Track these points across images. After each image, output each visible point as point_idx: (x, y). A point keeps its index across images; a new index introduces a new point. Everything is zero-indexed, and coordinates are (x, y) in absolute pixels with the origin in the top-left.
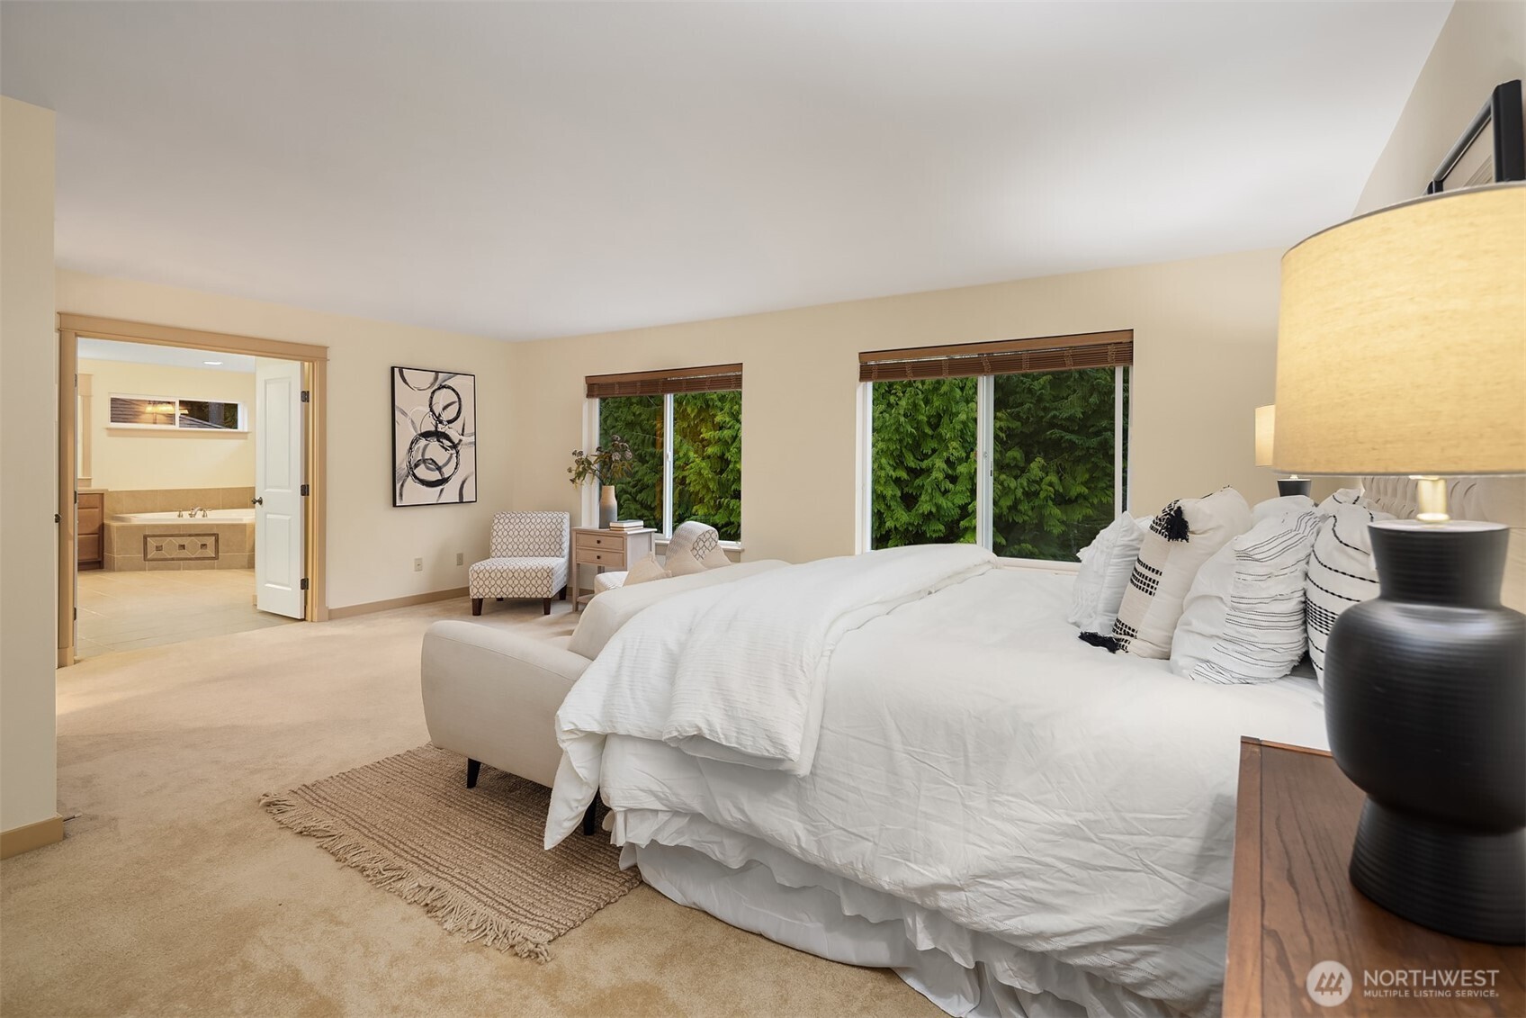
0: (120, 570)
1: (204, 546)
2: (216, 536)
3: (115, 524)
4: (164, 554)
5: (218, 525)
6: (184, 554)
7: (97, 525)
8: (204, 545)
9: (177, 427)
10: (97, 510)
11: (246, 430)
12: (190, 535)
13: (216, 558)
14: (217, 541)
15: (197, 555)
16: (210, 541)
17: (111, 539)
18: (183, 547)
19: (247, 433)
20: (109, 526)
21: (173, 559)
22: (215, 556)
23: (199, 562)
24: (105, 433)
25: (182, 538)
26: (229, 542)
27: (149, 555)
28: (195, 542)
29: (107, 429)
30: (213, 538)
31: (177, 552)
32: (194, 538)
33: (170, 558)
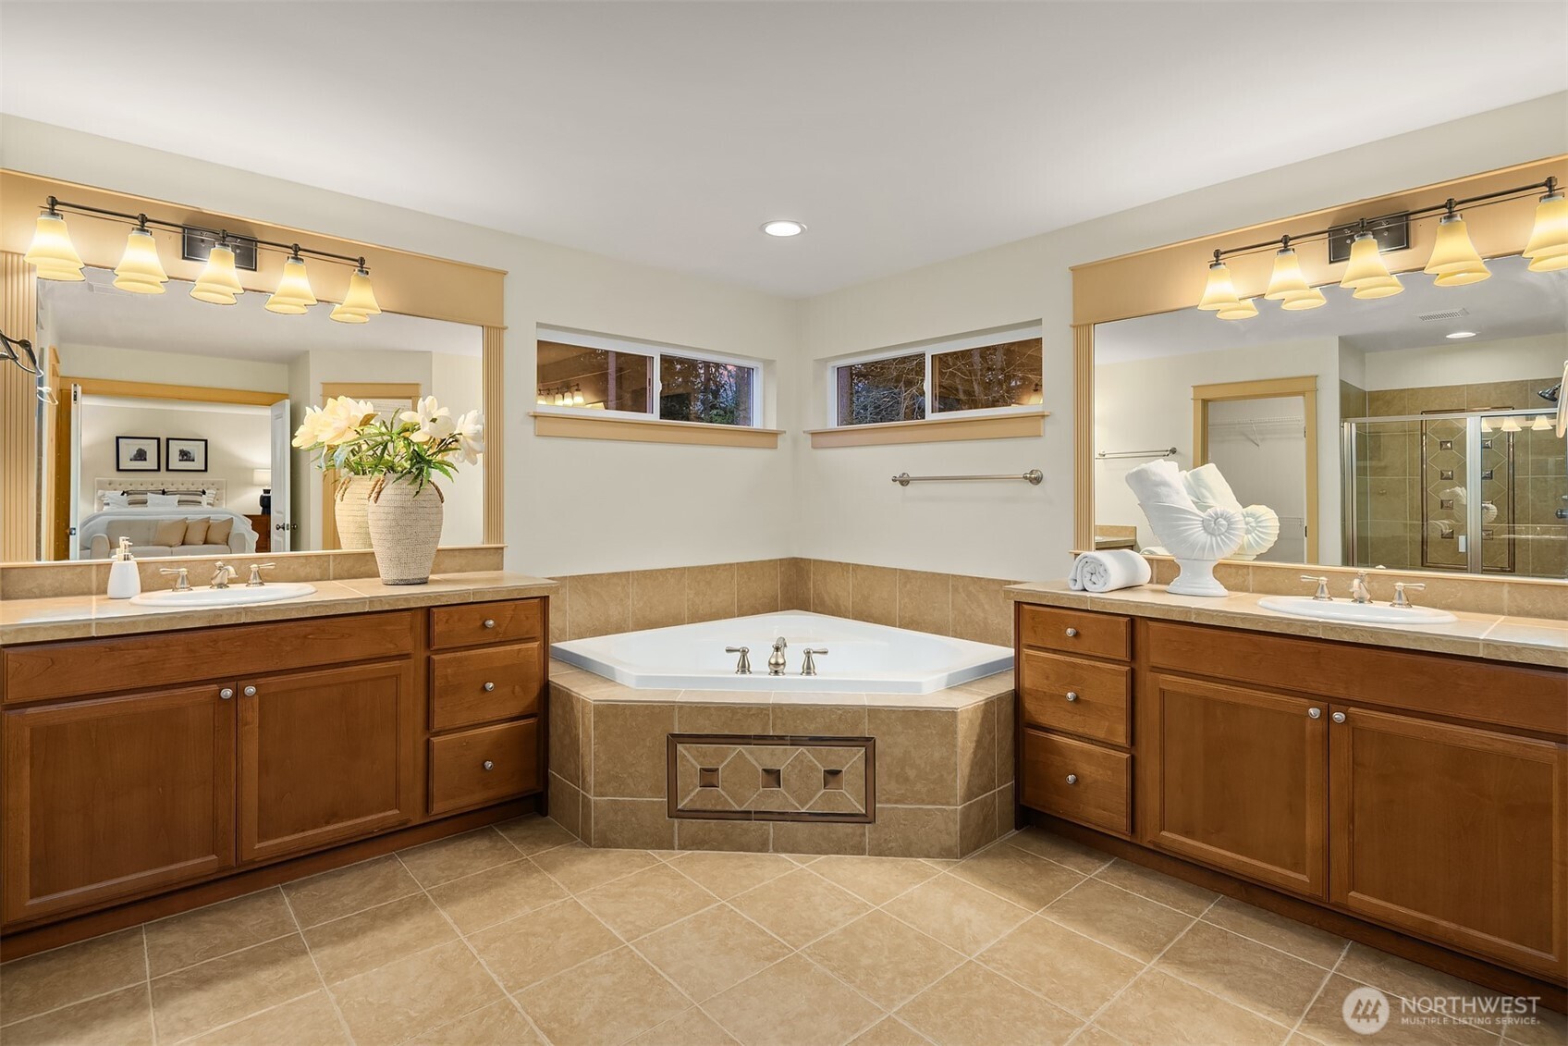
0: (606, 843)
1: (833, 774)
2: (867, 742)
3: (589, 693)
4: (724, 797)
5: (874, 712)
6: (779, 800)
7: (535, 689)
8: (835, 773)
9: (654, 416)
10: (535, 645)
11: (772, 426)
12: (796, 741)
13: (867, 818)
14: (870, 760)
15: (813, 805)
16: (852, 760)
17: (575, 740)
18: (773, 776)
19: (774, 434)
20: (567, 697)
21: (746, 815)
22: (864, 812)
23: (820, 828)
24: (530, 427)
25: (773, 750)
26: (907, 767)
27: (682, 800)
28: (811, 761)
29: (535, 417)
30: (859, 751)
31: (758, 793)
32: (805, 751)
33: (738, 809)
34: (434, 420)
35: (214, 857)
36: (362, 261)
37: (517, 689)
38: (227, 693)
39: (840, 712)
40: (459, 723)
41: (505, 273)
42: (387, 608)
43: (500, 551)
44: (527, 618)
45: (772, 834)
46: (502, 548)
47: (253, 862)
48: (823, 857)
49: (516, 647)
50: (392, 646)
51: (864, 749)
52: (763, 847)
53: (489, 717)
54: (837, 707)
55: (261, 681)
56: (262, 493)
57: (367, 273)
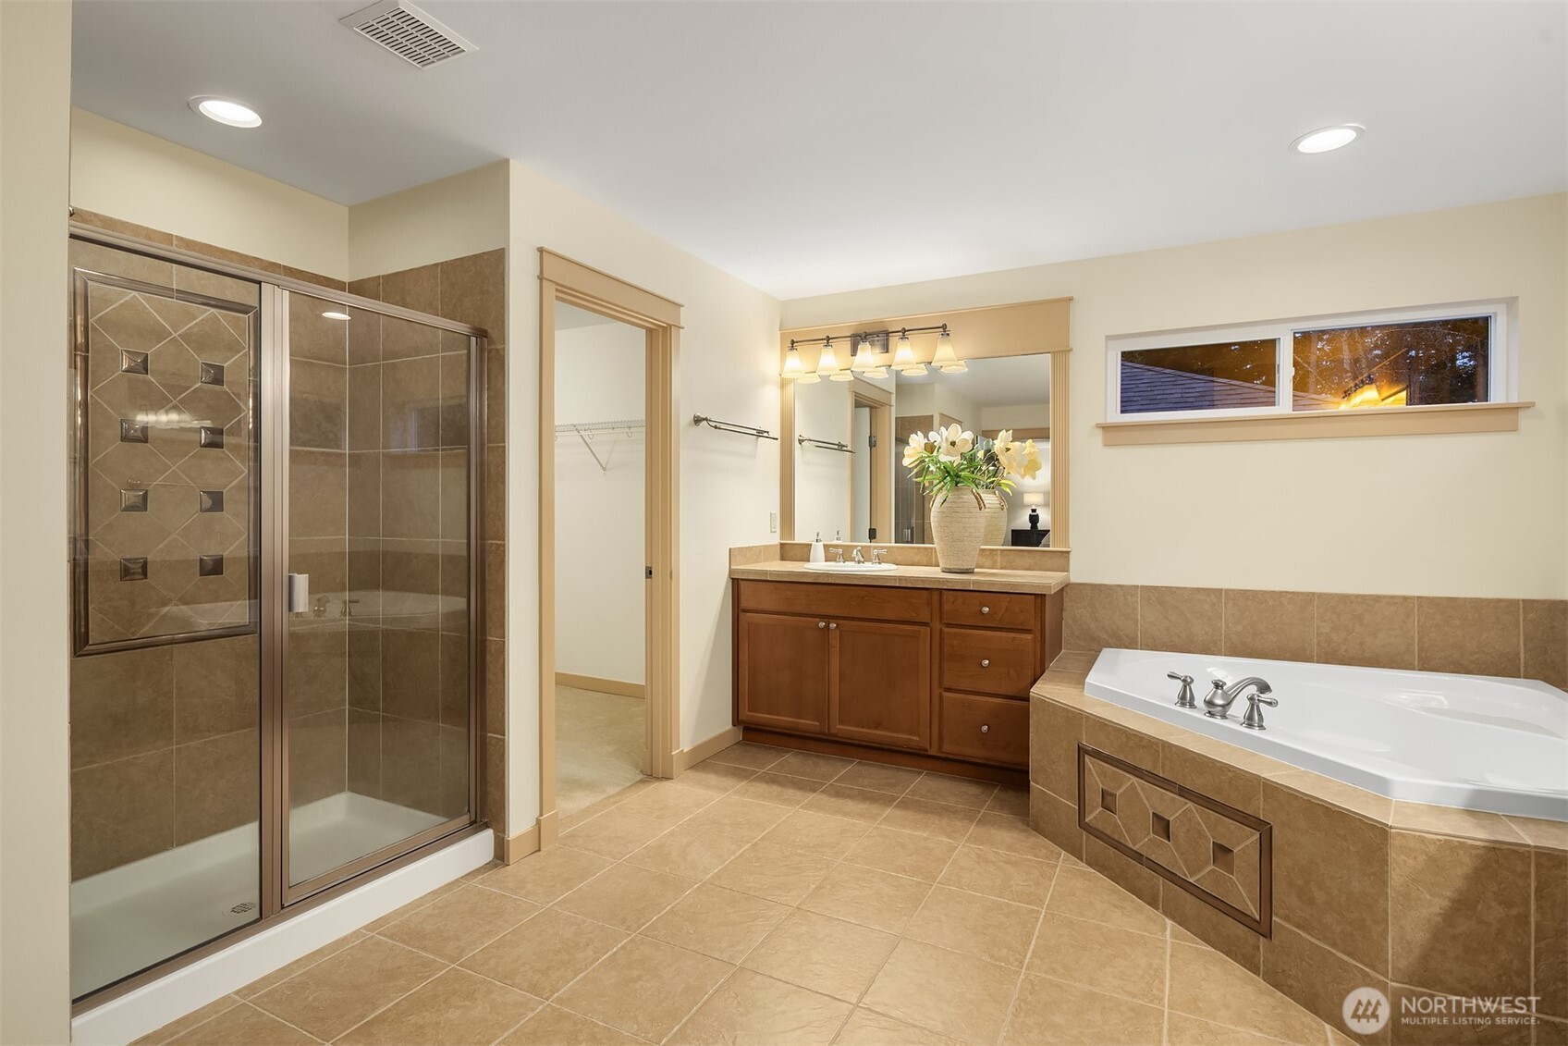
1: (1223, 851)
2: (1262, 827)
4: (1117, 824)
5: (1270, 789)
6: (1169, 855)
8: (1226, 851)
9: (1280, 409)
12: (1184, 792)
13: (1262, 928)
14: (1265, 852)
15: (1202, 879)
16: (1243, 843)
18: (1163, 826)
19: (1513, 409)
21: (1138, 857)
22: (1258, 918)
23: (1208, 911)
24: (1099, 437)
25: (1163, 795)
26: (1312, 883)
27: (1089, 815)
28: (1199, 823)
29: (1103, 427)
30: (1252, 835)
31: (1149, 837)
32: (1193, 809)
33: (1131, 846)
34: (953, 444)
35: (818, 723)
36: (944, 327)
37: (1012, 671)
38: (822, 624)
39: (1230, 775)
40: (962, 687)
41: (1071, 299)
42: (910, 585)
43: (1066, 555)
44: (1021, 611)
45: (1161, 894)
46: (1068, 552)
47: (836, 736)
48: (1210, 948)
49: (1012, 635)
50: (914, 614)
51: (1258, 833)
52: (1153, 903)
53: (987, 690)
54: (1226, 768)
55: (841, 622)
56: (1030, 512)
57: (948, 334)
